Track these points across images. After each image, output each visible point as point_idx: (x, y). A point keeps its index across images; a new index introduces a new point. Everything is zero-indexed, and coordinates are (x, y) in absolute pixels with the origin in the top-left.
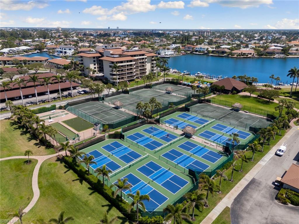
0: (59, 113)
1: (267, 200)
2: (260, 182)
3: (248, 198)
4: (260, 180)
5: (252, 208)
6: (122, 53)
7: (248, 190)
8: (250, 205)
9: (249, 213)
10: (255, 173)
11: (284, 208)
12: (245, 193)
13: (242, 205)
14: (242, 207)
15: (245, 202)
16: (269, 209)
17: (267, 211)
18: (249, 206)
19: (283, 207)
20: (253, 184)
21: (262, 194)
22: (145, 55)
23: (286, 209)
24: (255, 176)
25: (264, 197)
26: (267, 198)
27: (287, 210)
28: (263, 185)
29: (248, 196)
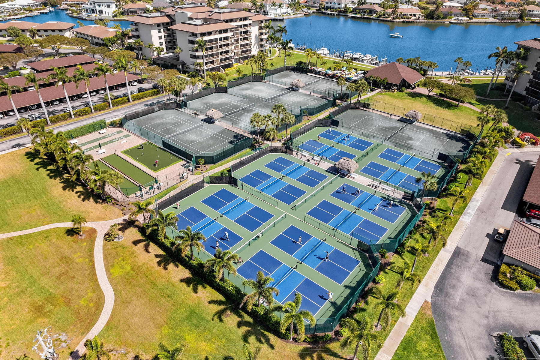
0: (113, 134)
1: (483, 284)
2: (468, 253)
3: (454, 282)
4: (466, 249)
5: (463, 300)
6: (209, 16)
7: (452, 268)
8: (460, 294)
9: (460, 308)
10: (458, 237)
11: (509, 296)
12: (448, 274)
13: (447, 295)
14: (448, 300)
15: (451, 290)
16: (488, 299)
17: (486, 303)
18: (457, 296)
19: (507, 295)
20: (458, 257)
21: (473, 273)
22: (250, 18)
23: (513, 298)
24: (460, 244)
25: (478, 279)
26: (481, 280)
27: (515, 299)
28: (473, 258)
29: (453, 279)
